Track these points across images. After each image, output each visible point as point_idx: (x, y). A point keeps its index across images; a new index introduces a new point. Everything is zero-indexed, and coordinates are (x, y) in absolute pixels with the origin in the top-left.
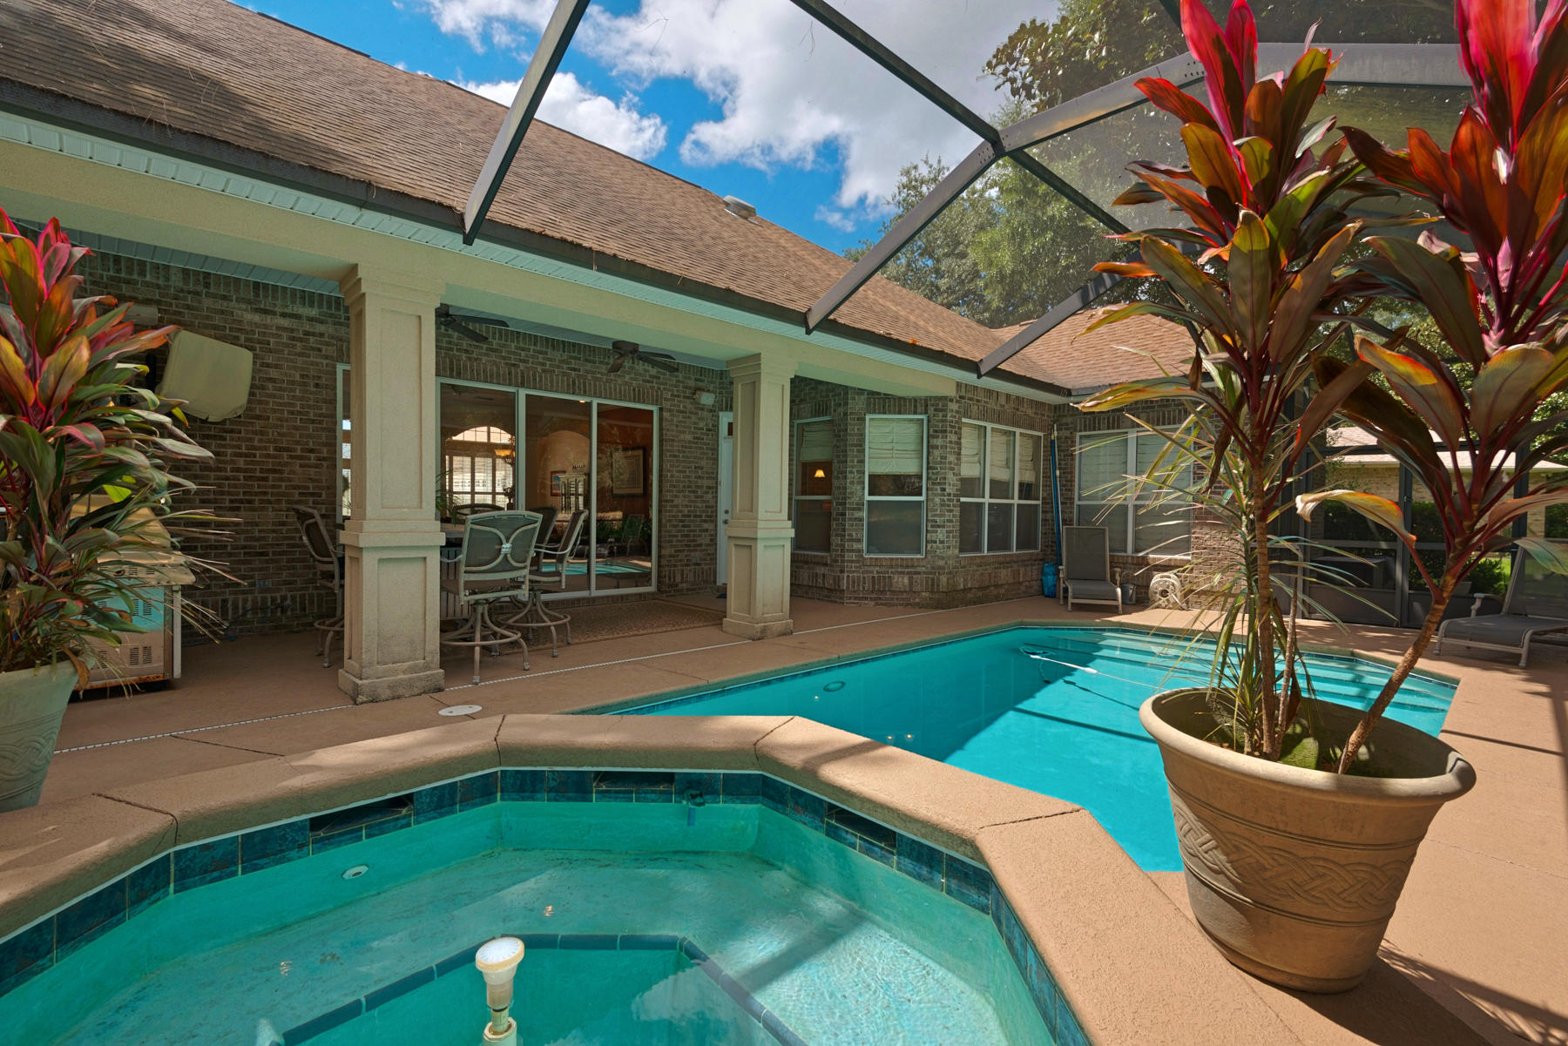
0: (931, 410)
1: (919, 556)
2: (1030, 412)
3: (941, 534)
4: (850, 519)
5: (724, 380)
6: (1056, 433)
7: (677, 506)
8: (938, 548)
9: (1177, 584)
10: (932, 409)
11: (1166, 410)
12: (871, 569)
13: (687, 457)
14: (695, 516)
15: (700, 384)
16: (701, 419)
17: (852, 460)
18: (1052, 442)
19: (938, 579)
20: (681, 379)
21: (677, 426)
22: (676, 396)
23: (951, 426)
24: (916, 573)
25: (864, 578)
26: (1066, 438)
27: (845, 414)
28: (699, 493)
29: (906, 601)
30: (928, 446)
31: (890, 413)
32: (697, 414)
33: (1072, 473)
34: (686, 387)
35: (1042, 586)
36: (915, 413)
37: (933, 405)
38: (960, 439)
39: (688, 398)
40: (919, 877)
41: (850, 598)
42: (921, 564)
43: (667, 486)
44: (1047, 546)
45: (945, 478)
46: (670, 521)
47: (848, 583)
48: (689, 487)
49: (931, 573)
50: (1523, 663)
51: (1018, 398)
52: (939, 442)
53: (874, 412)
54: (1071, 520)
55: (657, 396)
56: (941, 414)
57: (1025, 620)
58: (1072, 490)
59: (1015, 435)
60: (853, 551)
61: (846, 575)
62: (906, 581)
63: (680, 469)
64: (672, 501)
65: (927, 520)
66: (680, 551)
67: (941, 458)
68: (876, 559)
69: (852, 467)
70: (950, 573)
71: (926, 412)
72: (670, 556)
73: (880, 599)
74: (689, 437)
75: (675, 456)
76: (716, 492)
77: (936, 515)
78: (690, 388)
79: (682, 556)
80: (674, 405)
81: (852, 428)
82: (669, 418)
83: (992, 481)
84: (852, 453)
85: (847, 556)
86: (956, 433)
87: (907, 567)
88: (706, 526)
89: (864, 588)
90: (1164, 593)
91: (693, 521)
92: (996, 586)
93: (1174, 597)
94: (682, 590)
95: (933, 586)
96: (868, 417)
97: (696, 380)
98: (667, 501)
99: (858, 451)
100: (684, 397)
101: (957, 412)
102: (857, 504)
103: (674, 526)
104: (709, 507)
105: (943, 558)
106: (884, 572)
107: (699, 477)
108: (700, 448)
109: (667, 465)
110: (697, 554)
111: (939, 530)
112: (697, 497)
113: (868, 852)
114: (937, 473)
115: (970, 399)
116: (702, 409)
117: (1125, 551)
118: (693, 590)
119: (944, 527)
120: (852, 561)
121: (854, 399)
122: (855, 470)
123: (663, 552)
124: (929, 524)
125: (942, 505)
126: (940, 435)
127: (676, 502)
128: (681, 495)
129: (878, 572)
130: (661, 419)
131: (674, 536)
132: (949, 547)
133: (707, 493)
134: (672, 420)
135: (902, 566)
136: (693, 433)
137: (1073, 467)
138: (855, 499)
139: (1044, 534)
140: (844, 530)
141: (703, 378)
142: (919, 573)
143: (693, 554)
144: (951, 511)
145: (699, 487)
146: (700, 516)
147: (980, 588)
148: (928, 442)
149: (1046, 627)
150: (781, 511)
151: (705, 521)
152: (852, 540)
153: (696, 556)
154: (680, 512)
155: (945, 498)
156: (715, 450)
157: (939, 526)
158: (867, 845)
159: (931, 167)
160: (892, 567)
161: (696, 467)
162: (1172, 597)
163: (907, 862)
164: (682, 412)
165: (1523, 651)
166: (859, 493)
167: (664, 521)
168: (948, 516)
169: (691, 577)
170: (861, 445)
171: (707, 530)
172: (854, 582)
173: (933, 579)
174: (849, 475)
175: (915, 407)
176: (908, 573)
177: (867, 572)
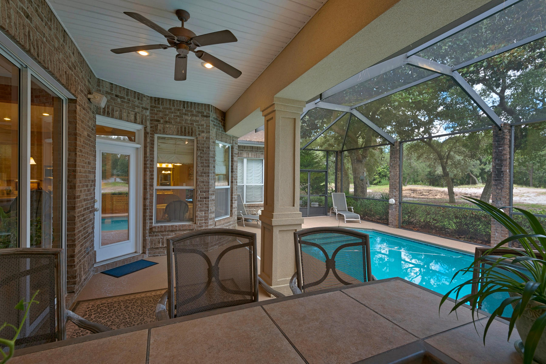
7: (81, 201)
27: (208, 138)
28: (89, 186)
30: (232, 161)
37: (234, 140)
48: (86, 181)
53: (219, 140)
56: (236, 146)
63: (83, 164)
67: (236, 166)
74: (86, 134)
80: (81, 100)
88: (91, 216)
96: (216, 141)
104: (92, 198)
107: (89, 172)
112: (88, 190)
121: (212, 130)
127: (81, 197)
128: (83, 190)
134: (80, 115)
136: (87, 130)
145: (89, 181)
154: (82, 206)
171: (91, 220)
175: (230, 140)
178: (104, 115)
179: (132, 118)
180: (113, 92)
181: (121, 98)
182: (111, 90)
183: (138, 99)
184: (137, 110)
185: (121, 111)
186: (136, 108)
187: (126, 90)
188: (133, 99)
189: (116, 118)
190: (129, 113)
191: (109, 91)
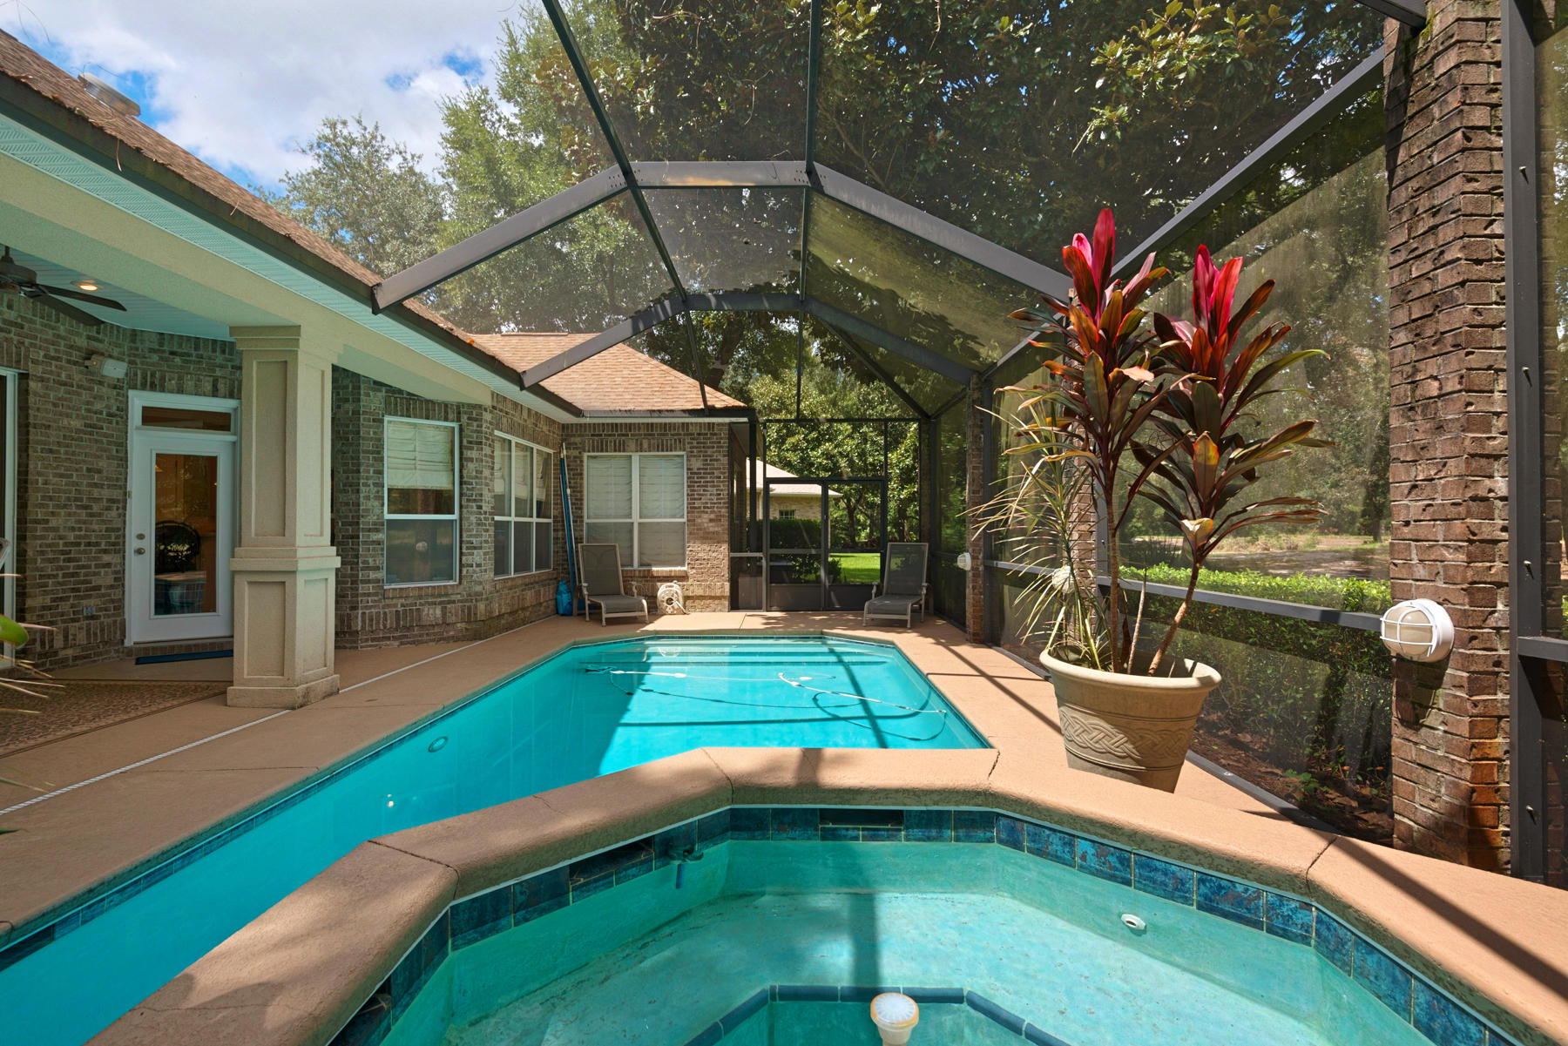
0: (464, 418)
1: (451, 583)
2: (545, 429)
3: (477, 557)
4: (365, 543)
5: (139, 344)
6: (565, 452)
7: (56, 529)
8: (475, 572)
9: (679, 592)
10: (466, 417)
11: (665, 438)
12: (394, 601)
13: (73, 453)
14: (89, 544)
15: (95, 344)
16: (100, 398)
17: (367, 471)
18: (562, 461)
19: (476, 607)
20: (62, 333)
21: (55, 405)
22: (53, 358)
23: (487, 439)
24: (449, 602)
25: (385, 613)
26: (575, 457)
27: (356, 413)
28: (96, 508)
29: (440, 635)
30: (461, 459)
31: (415, 417)
32: (91, 389)
33: (581, 492)
34: (71, 347)
35: (556, 605)
36: (446, 419)
37: (466, 413)
38: (493, 452)
39: (75, 363)
40: (929, 839)
41: (367, 640)
42: (456, 591)
43: (34, 498)
44: (558, 565)
45: (481, 495)
46: (42, 553)
47: (363, 621)
48: (76, 499)
49: (466, 601)
50: (909, 626)
51: (536, 413)
52: (473, 454)
53: (396, 414)
54: (582, 539)
55: (19, 354)
56: (475, 424)
57: (577, 639)
58: (581, 509)
59: (532, 452)
60: (369, 582)
61: (360, 612)
62: (438, 612)
63: (62, 471)
64: (47, 521)
65: (461, 542)
66: (61, 599)
67: (477, 471)
68: (401, 589)
69: (367, 478)
70: (487, 599)
71: (459, 420)
72: (44, 608)
73: (406, 636)
74: (76, 423)
75: (51, 451)
76: (125, 508)
77: (471, 536)
78: (79, 349)
79: (64, 607)
80: (51, 372)
81: (367, 431)
82: (41, 392)
83: (517, 499)
84: (366, 461)
85: (362, 588)
86: (490, 445)
87: (440, 596)
88: (106, 558)
89: (385, 626)
90: (670, 601)
91: (85, 552)
92: (524, 609)
93: (678, 604)
94: (66, 659)
95: (469, 615)
96: (387, 418)
97: (89, 337)
98: (37, 522)
99: (375, 459)
100: (69, 361)
101: (491, 423)
102: (375, 524)
103: (50, 561)
104: (113, 530)
105: (481, 583)
106: (411, 605)
107: (96, 485)
108: (96, 441)
109: (35, 465)
110: (92, 602)
111: (475, 552)
112: (92, 515)
113: (873, 838)
114: (473, 489)
115: (501, 410)
116: (101, 383)
117: (632, 566)
118: (85, 657)
119: (481, 548)
120: (369, 595)
121: (368, 395)
122: (370, 482)
123: (29, 603)
124: (464, 546)
125: (479, 525)
126: (475, 447)
127: (54, 523)
128: (62, 512)
129: (402, 605)
130: (23, 393)
131: (49, 576)
132: (486, 571)
133: (108, 509)
134: (46, 396)
135: (433, 596)
136: (84, 418)
137: (581, 485)
138: (372, 518)
139: (556, 552)
140: (357, 556)
141: (100, 336)
142: (454, 602)
143: (84, 602)
144: (487, 531)
145: (95, 499)
146: (97, 544)
147: (511, 613)
148: (461, 453)
149: (595, 643)
150: (322, 535)
151: (105, 551)
152: (369, 568)
153: (91, 604)
154: (61, 538)
155: (482, 517)
156: (122, 445)
157: (475, 548)
158: (871, 833)
159: (365, 129)
160: (420, 597)
161: (89, 470)
162: (676, 604)
163: (917, 832)
164: (65, 384)
165: (908, 617)
166: (377, 511)
167: (30, 553)
168: (485, 536)
169: (82, 638)
170: (379, 453)
171: (108, 565)
172: (371, 620)
173: (469, 608)
174: (362, 488)
175: (446, 412)
176: (440, 603)
177: (389, 606)
178: (143, 388)
179: (208, 387)
180: (165, 348)
181: (182, 355)
182: (161, 344)
183: (223, 352)
184: (218, 373)
185: (181, 378)
186: (217, 369)
187: (193, 341)
188: (210, 353)
189: (171, 392)
190: (199, 380)
191: (157, 347)
